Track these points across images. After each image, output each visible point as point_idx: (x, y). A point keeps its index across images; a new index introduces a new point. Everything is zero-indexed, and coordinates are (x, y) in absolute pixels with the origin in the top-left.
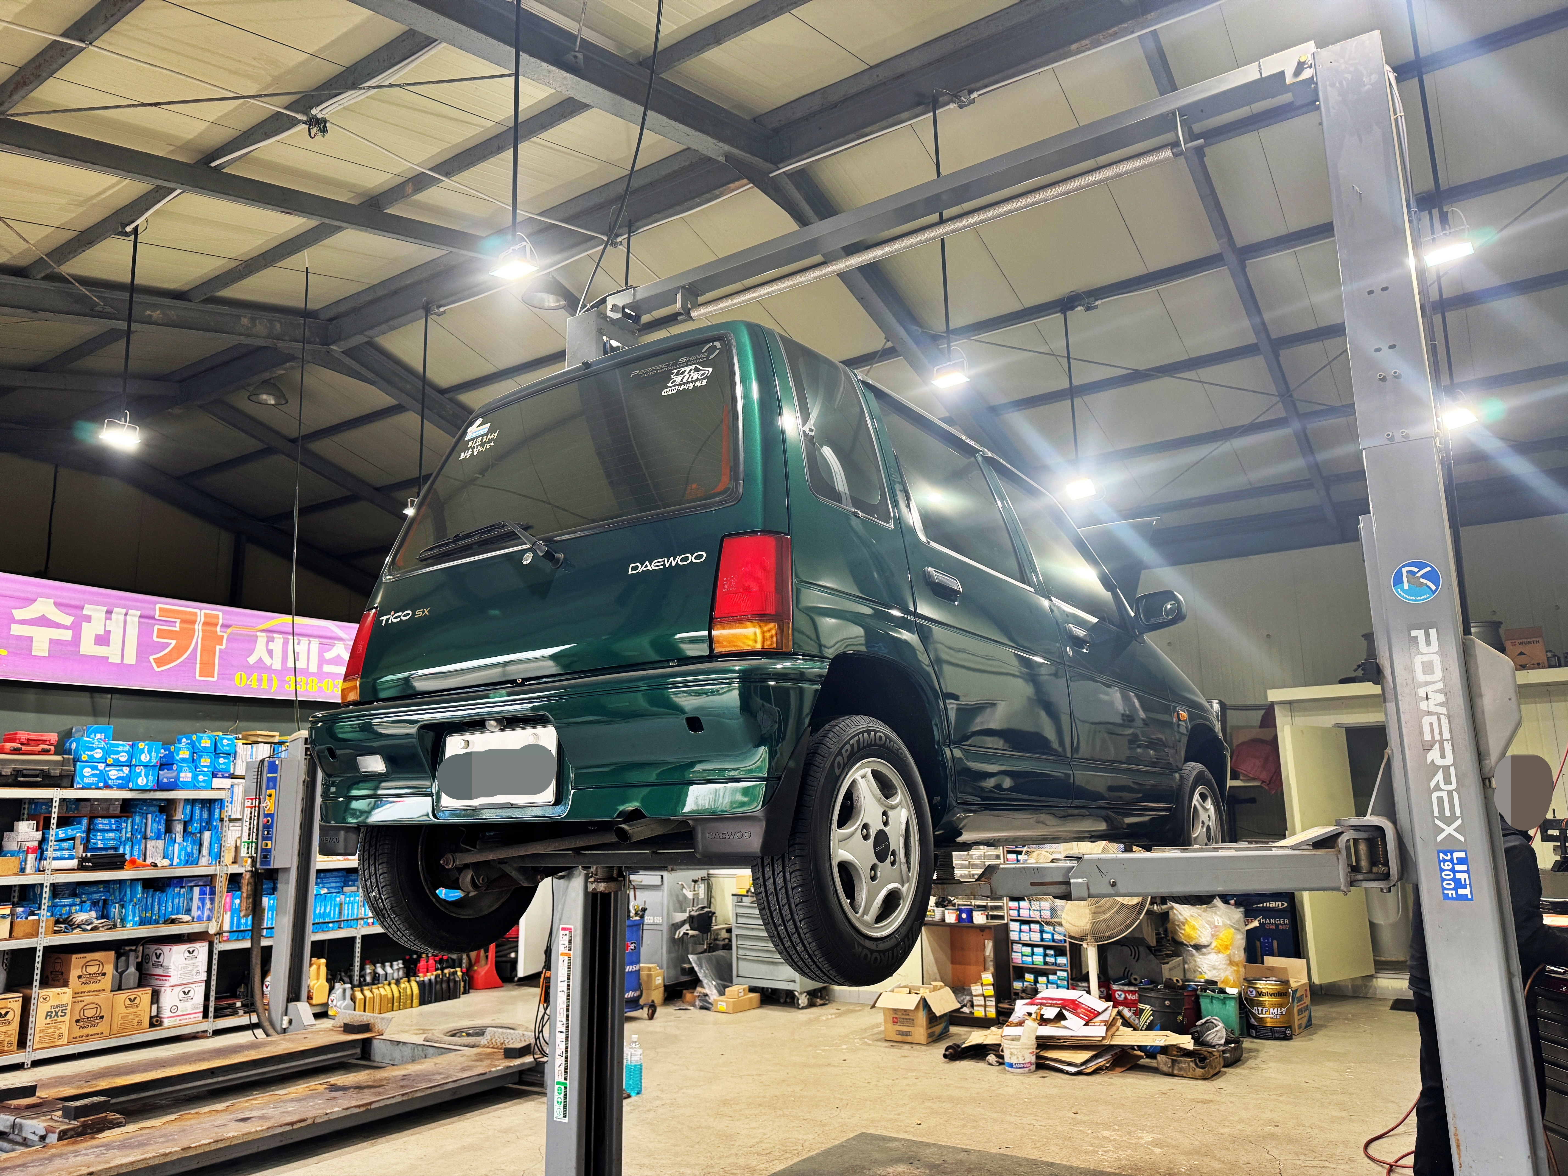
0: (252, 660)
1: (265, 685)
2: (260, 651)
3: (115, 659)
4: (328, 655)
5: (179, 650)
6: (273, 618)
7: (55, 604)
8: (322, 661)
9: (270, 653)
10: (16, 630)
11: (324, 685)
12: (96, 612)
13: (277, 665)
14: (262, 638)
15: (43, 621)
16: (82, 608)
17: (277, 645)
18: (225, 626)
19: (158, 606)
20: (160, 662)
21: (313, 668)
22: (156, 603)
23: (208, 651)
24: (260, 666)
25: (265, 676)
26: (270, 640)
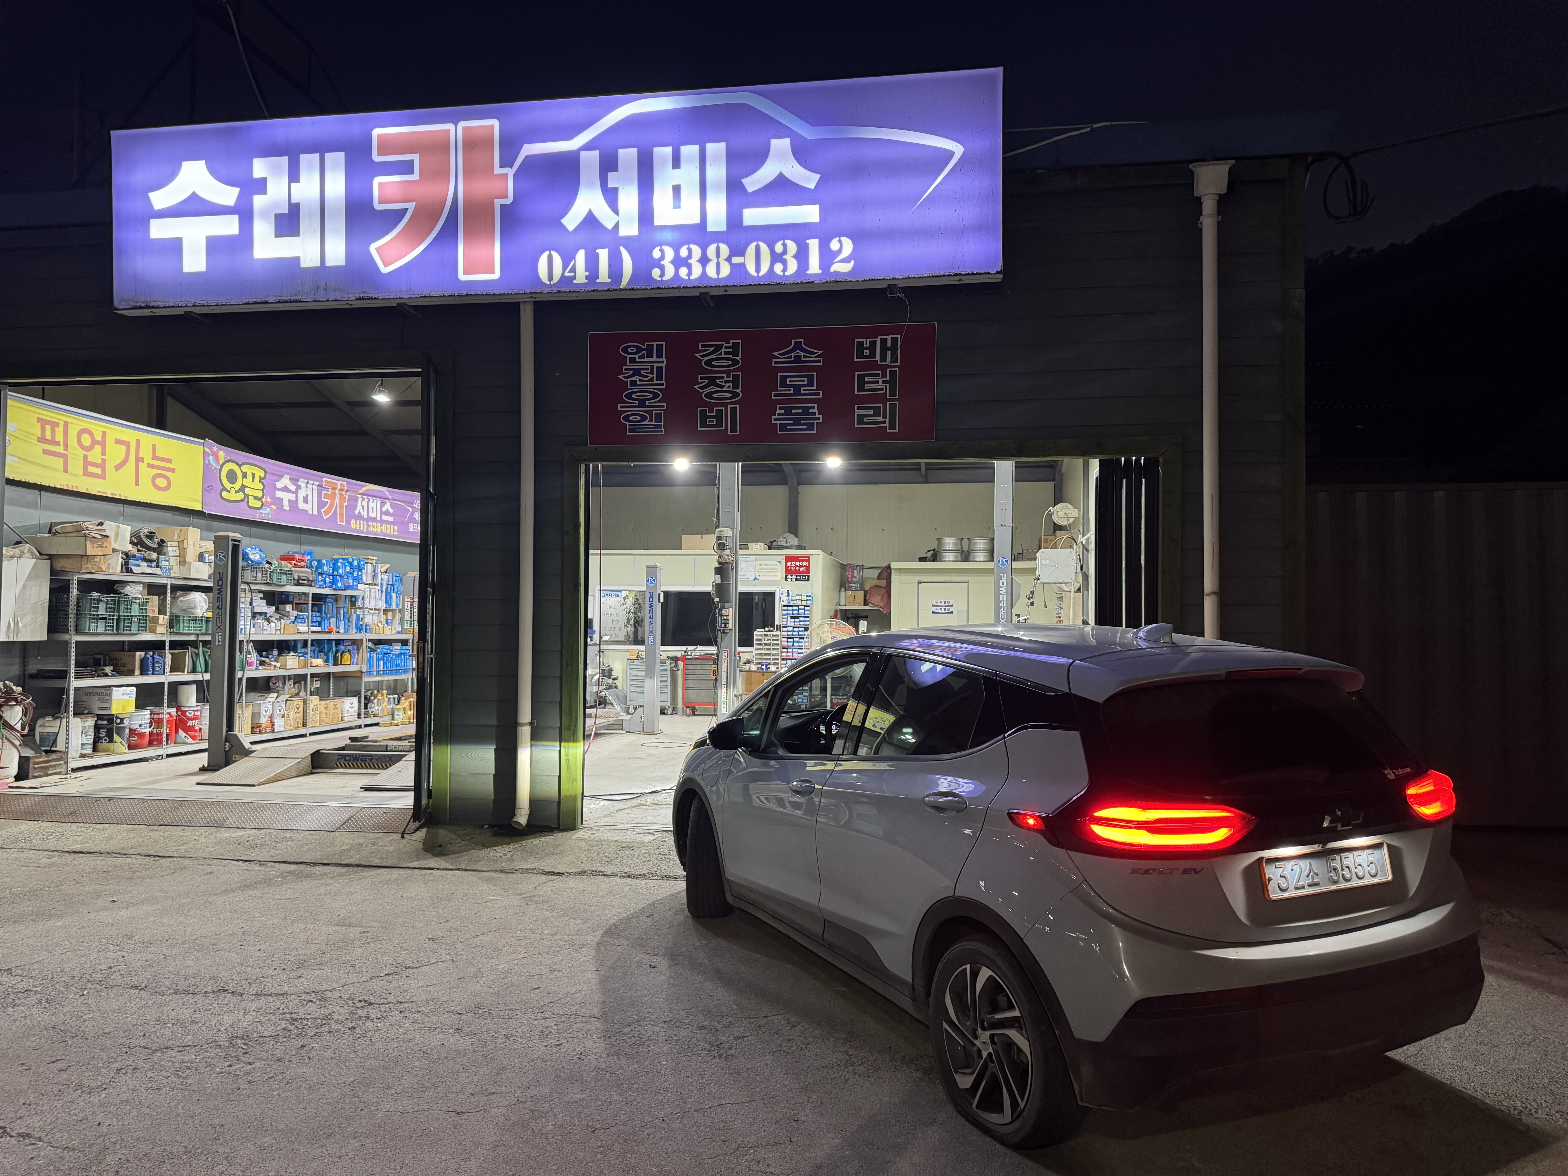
0: (357, 512)
1: (362, 529)
2: (359, 508)
3: (310, 512)
4: (384, 509)
5: (332, 505)
6: (364, 486)
7: (290, 479)
8: (382, 513)
9: (363, 506)
10: (279, 494)
11: (383, 528)
12: (302, 483)
13: (366, 516)
14: (360, 499)
15: (285, 489)
16: (298, 480)
17: (365, 504)
18: (347, 491)
19: (324, 479)
20: (326, 513)
21: (379, 518)
22: (323, 477)
23: (341, 506)
24: (359, 517)
25: (362, 522)
26: (363, 499)
